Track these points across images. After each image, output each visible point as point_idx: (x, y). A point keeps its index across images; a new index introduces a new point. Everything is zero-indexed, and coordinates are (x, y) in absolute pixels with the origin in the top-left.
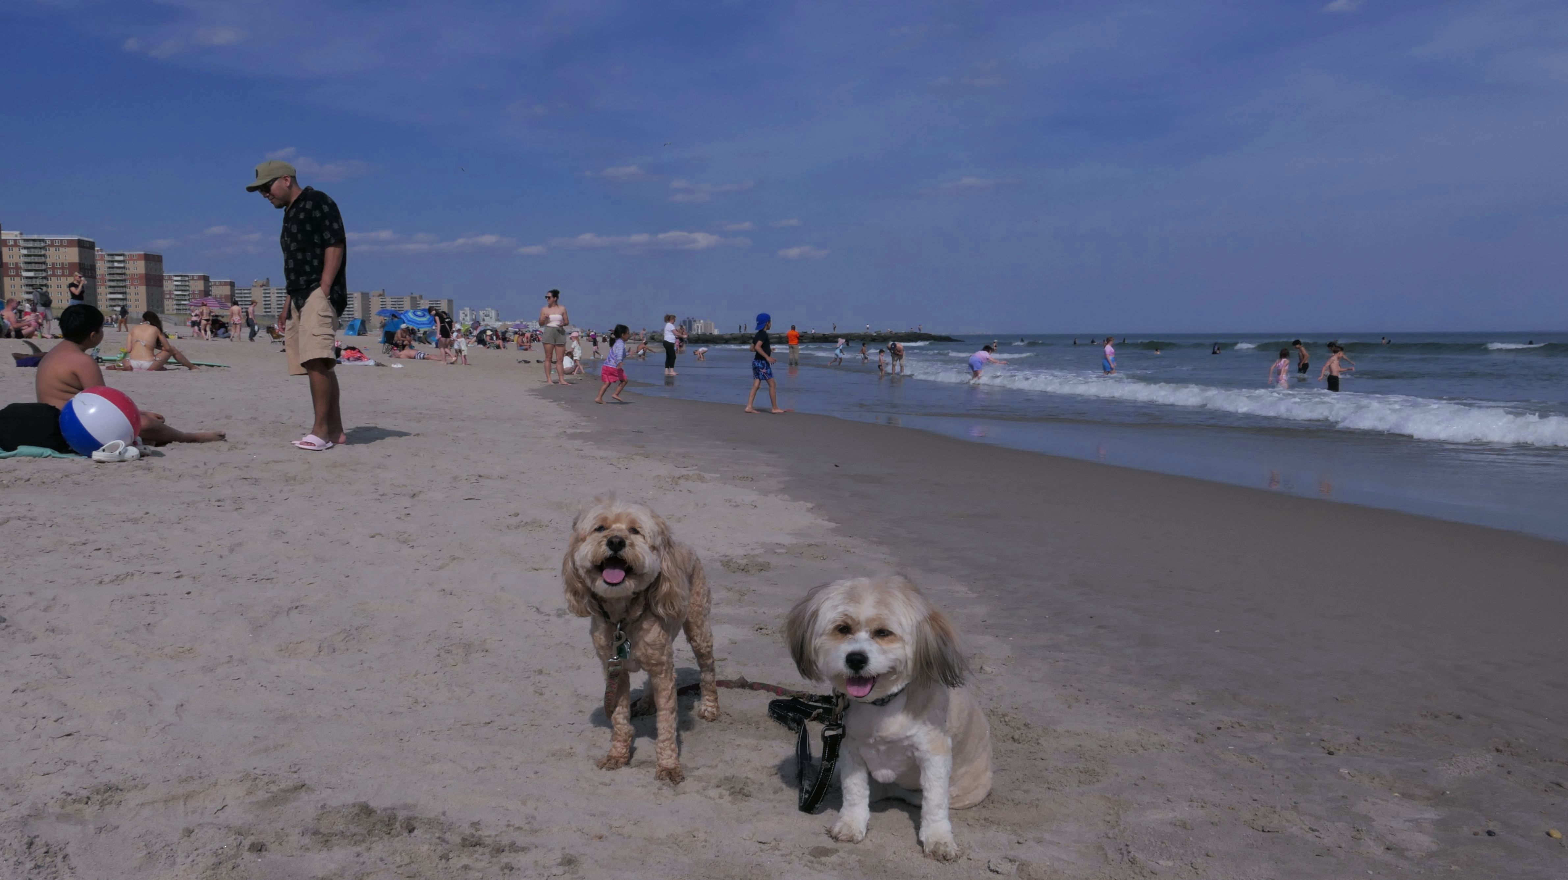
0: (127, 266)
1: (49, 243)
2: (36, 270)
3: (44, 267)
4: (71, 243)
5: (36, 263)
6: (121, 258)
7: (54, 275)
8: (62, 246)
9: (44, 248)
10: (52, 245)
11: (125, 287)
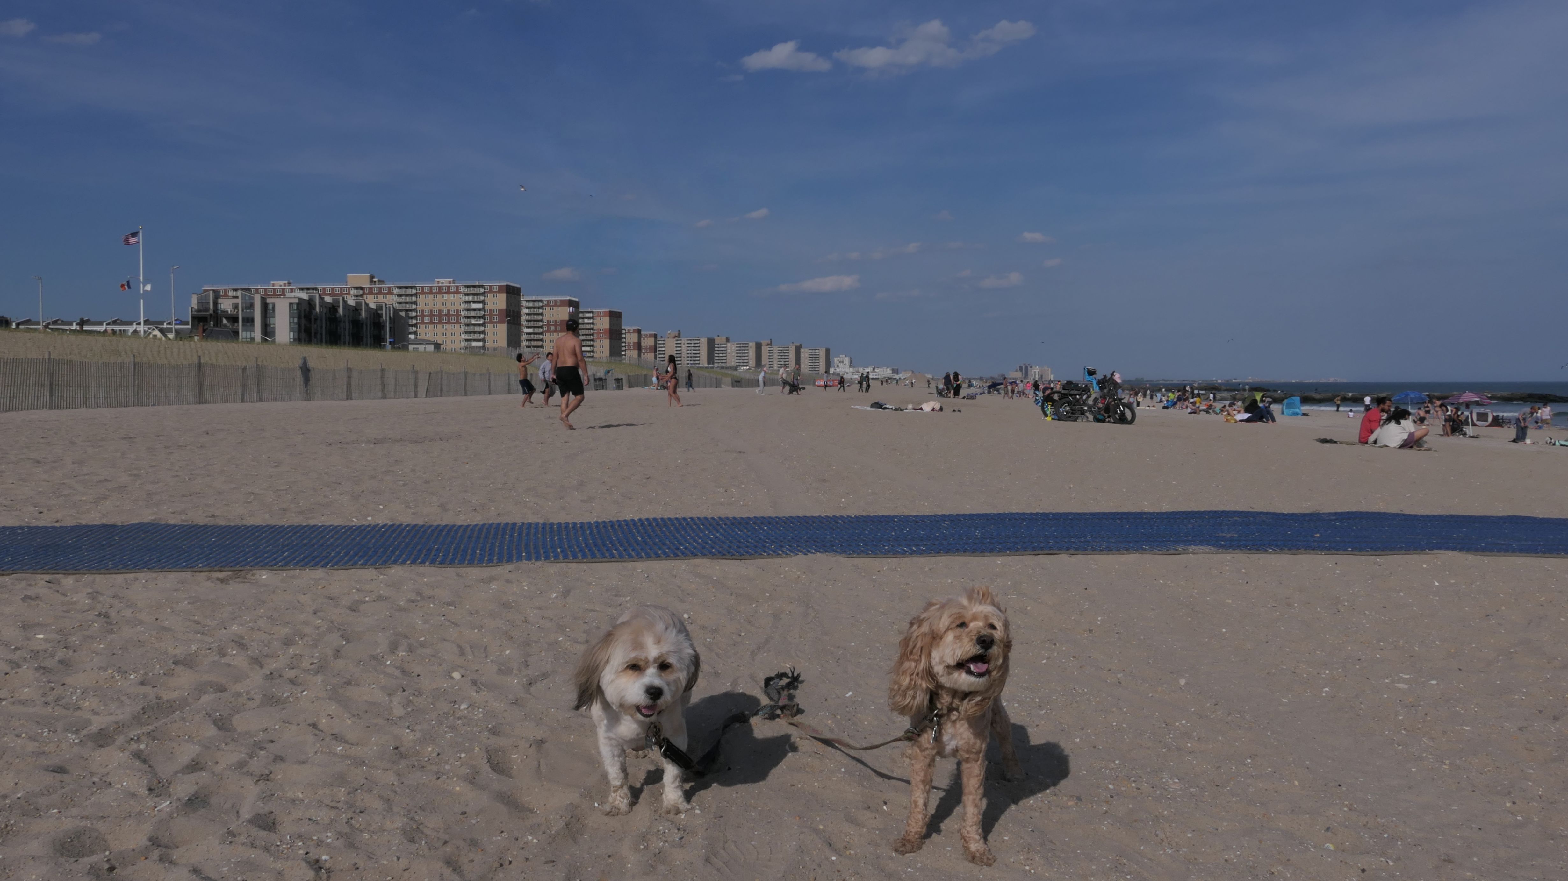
0: (595, 322)
1: (545, 303)
2: (534, 327)
3: (541, 324)
4: (563, 303)
5: (534, 321)
6: (591, 315)
7: (548, 331)
8: (556, 305)
9: (542, 307)
10: (548, 305)
11: (593, 340)
